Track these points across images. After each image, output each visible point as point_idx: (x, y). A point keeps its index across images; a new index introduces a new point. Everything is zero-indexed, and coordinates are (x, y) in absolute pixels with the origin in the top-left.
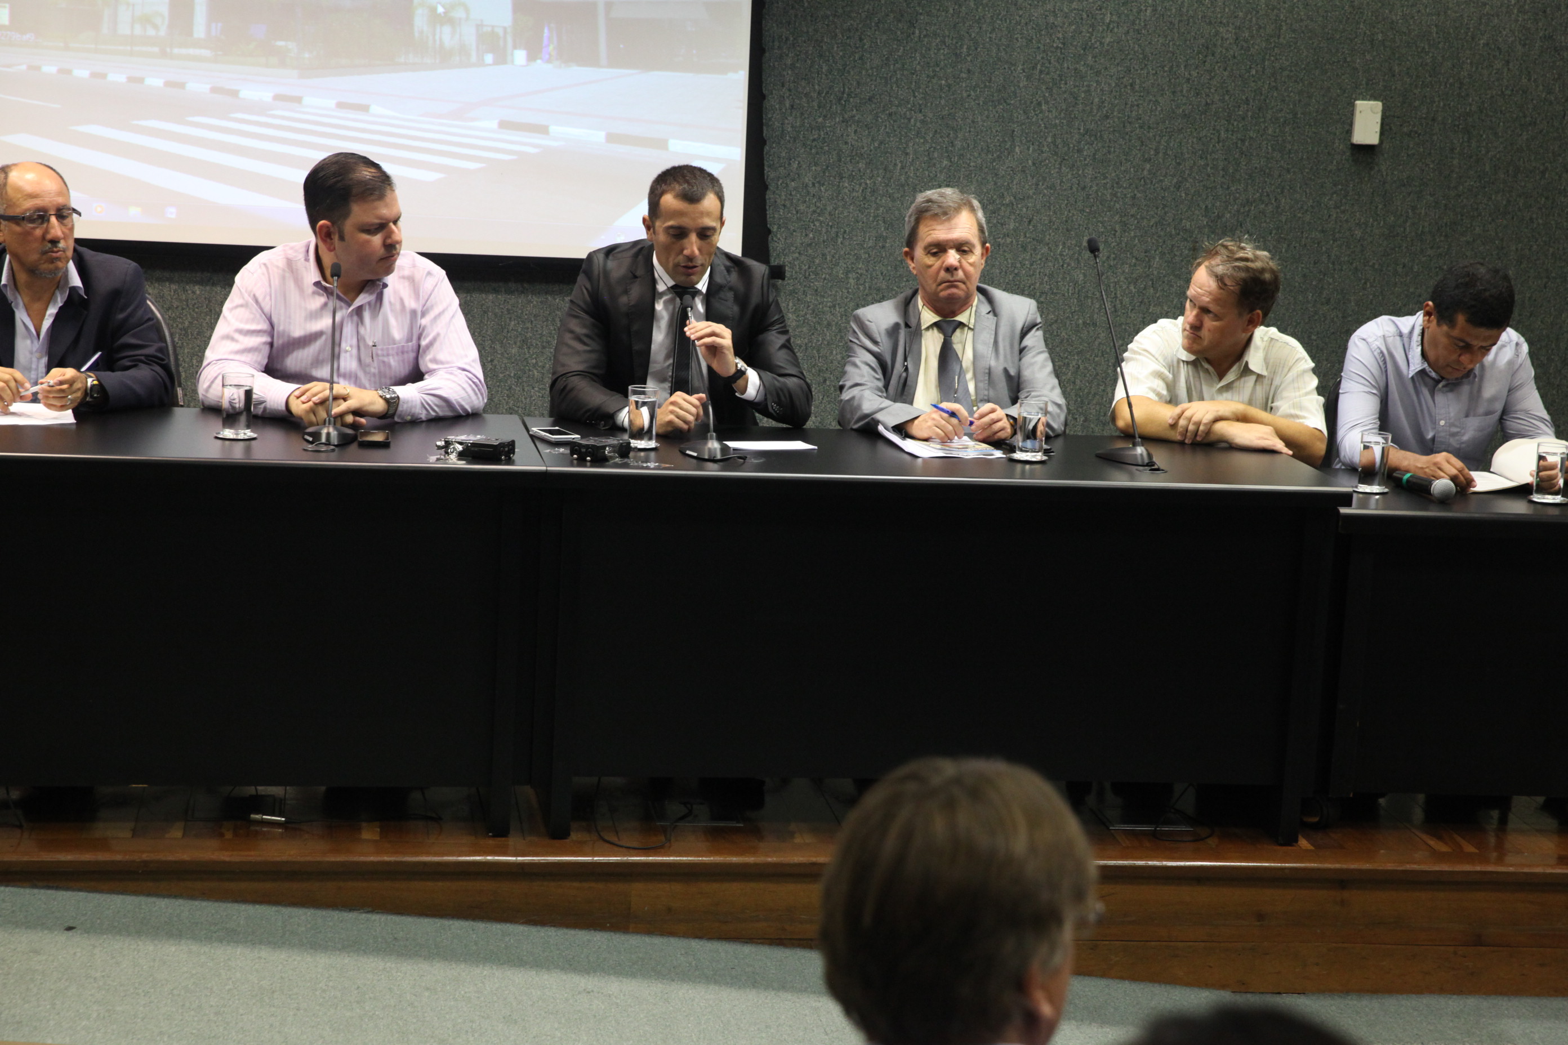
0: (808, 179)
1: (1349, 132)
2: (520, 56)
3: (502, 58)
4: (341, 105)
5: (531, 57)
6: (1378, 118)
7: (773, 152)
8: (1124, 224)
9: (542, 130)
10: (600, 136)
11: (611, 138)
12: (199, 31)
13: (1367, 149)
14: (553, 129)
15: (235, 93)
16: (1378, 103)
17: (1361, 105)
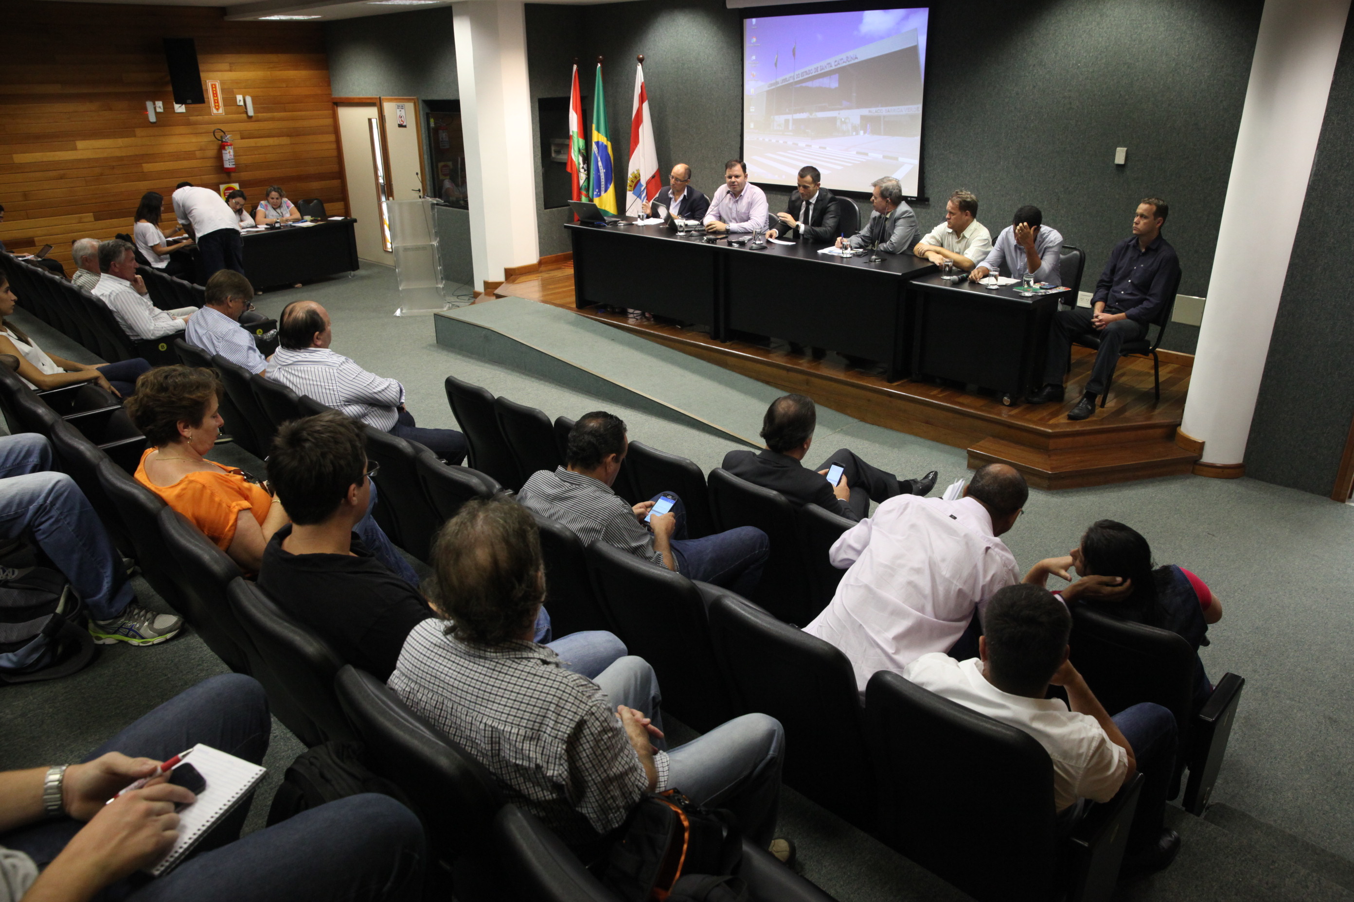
0: (939, 171)
1: (1114, 159)
2: (862, 132)
3: (857, 134)
4: (820, 147)
5: (864, 133)
6: (1124, 154)
7: (926, 161)
8: (1035, 189)
9: (866, 154)
10: (881, 156)
11: (884, 157)
12: (790, 128)
13: (1119, 166)
14: (869, 154)
15: (797, 145)
16: (1125, 149)
17: (1118, 149)
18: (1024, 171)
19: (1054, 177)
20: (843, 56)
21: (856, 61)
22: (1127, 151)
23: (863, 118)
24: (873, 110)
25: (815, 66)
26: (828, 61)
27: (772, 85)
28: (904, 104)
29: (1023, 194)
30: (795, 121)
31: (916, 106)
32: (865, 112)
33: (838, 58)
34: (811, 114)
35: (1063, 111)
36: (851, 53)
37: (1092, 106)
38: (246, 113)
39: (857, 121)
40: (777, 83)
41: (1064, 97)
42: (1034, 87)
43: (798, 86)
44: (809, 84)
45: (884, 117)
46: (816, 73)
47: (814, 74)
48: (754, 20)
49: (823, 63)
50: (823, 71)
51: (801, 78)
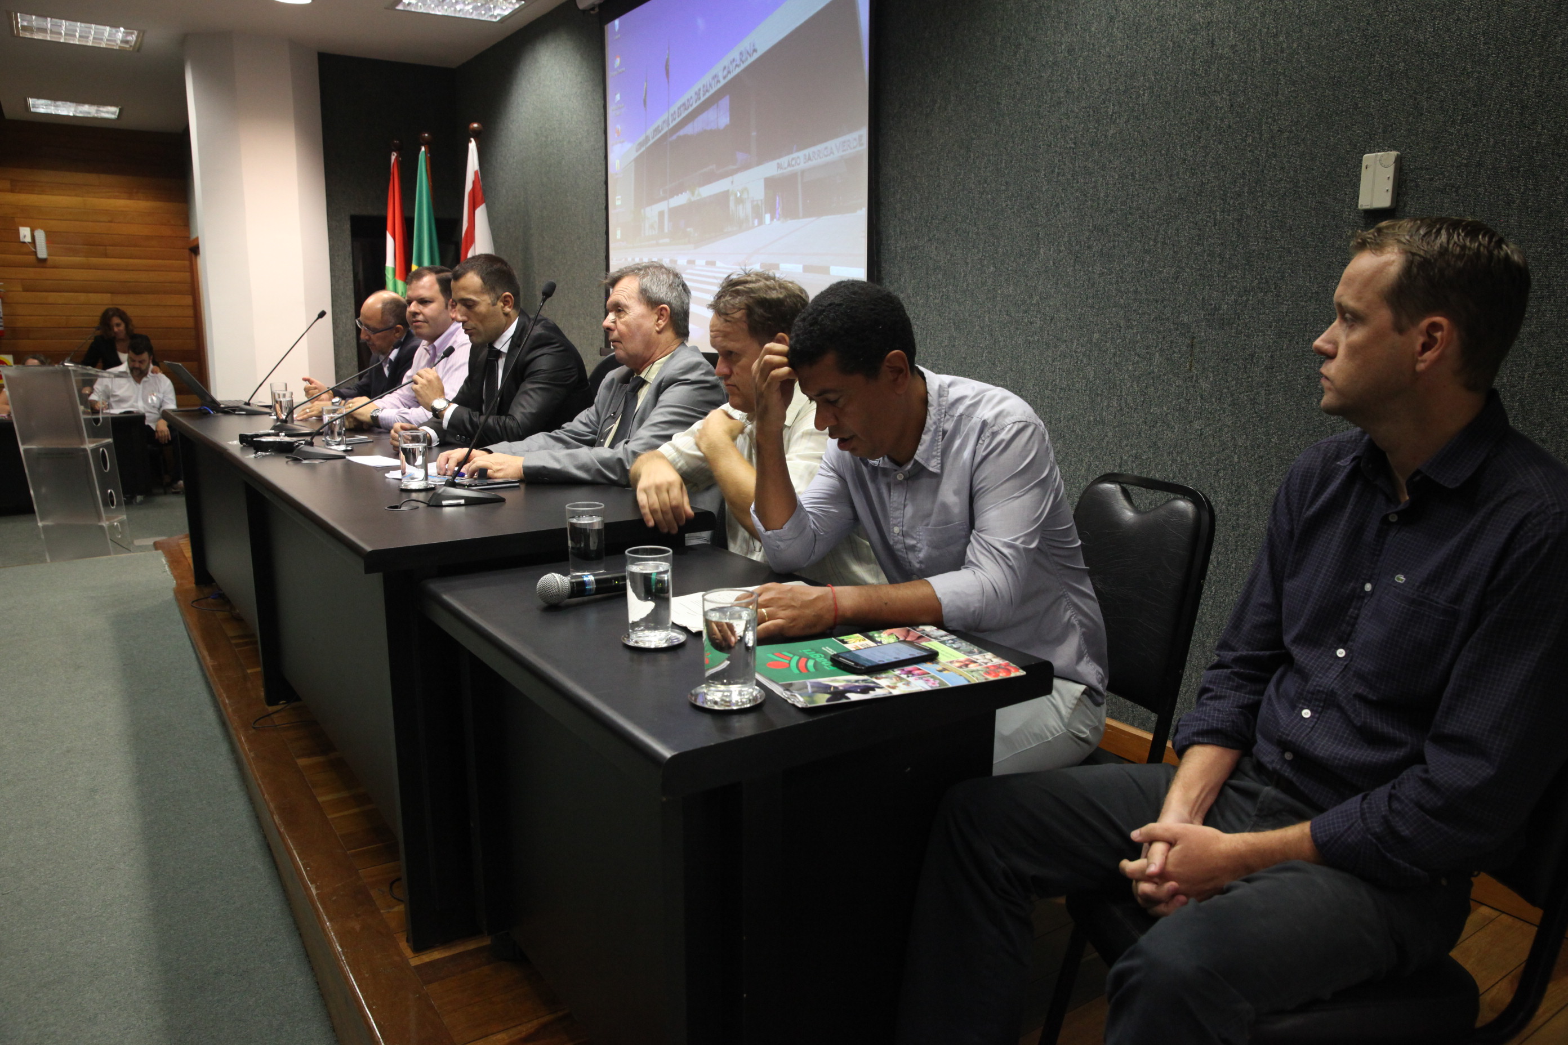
1: (1355, 196)
2: (768, 218)
3: (761, 222)
5: (772, 218)
6: (1390, 172)
7: (885, 269)
16: (1394, 154)
17: (1368, 158)
18: (1098, 267)
19: (1176, 277)
20: (734, 54)
21: (756, 56)
22: (1399, 162)
23: (771, 183)
24: (784, 160)
25: (695, 88)
26: (713, 71)
27: (641, 145)
28: (835, 135)
29: (1096, 335)
30: (674, 212)
31: (855, 135)
32: (770, 169)
33: (725, 61)
34: (693, 194)
35: (1194, 73)
36: (745, 44)
37: (1276, 36)
38: (35, 253)
39: (758, 192)
40: (647, 139)
41: (1193, 30)
42: (1112, 19)
43: (674, 137)
44: (688, 130)
45: (803, 172)
46: (699, 102)
47: (695, 106)
48: (617, 22)
49: (706, 79)
50: (708, 95)
51: (678, 120)
